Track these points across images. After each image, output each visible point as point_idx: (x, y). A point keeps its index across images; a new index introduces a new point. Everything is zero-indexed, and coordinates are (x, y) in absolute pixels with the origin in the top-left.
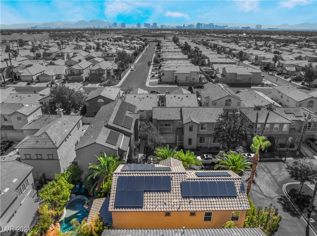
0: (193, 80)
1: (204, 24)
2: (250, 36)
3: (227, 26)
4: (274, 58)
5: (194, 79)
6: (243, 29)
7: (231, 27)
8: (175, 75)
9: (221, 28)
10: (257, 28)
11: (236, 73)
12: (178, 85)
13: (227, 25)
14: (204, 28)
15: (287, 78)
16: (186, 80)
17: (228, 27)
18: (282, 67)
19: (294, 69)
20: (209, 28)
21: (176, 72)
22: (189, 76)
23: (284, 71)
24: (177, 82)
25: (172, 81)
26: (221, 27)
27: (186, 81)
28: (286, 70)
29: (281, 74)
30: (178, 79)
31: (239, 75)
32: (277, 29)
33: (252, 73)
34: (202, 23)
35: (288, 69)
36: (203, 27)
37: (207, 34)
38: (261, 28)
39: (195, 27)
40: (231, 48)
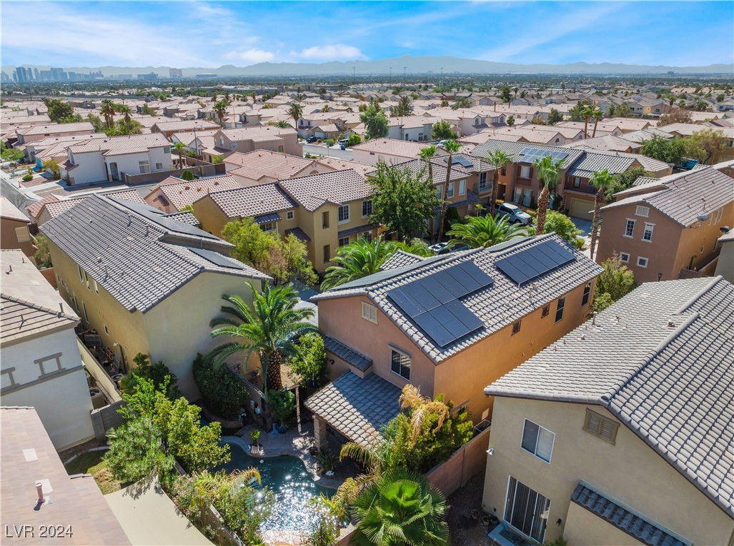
0: (158, 168)
1: (36, 70)
2: (174, 90)
3: (100, 74)
4: (291, 110)
5: (158, 166)
6: (143, 78)
7: (112, 76)
8: (109, 161)
9: (88, 80)
10: (173, 76)
11: (251, 141)
12: (128, 184)
13: (100, 72)
14: (40, 80)
15: (331, 145)
16: (142, 169)
17: (103, 76)
18: (309, 127)
19: (333, 128)
20: (52, 80)
21: (111, 153)
22: (145, 158)
23: (317, 135)
24: (118, 180)
25: (103, 177)
26: (86, 76)
27: (141, 172)
28: (321, 131)
29: (315, 141)
30: (120, 169)
31: (257, 143)
32: (215, 76)
33: (280, 136)
34: (30, 69)
35: (324, 128)
36: (34, 77)
37: (61, 92)
38: (181, 75)
39: (11, 78)
40: (168, 108)
